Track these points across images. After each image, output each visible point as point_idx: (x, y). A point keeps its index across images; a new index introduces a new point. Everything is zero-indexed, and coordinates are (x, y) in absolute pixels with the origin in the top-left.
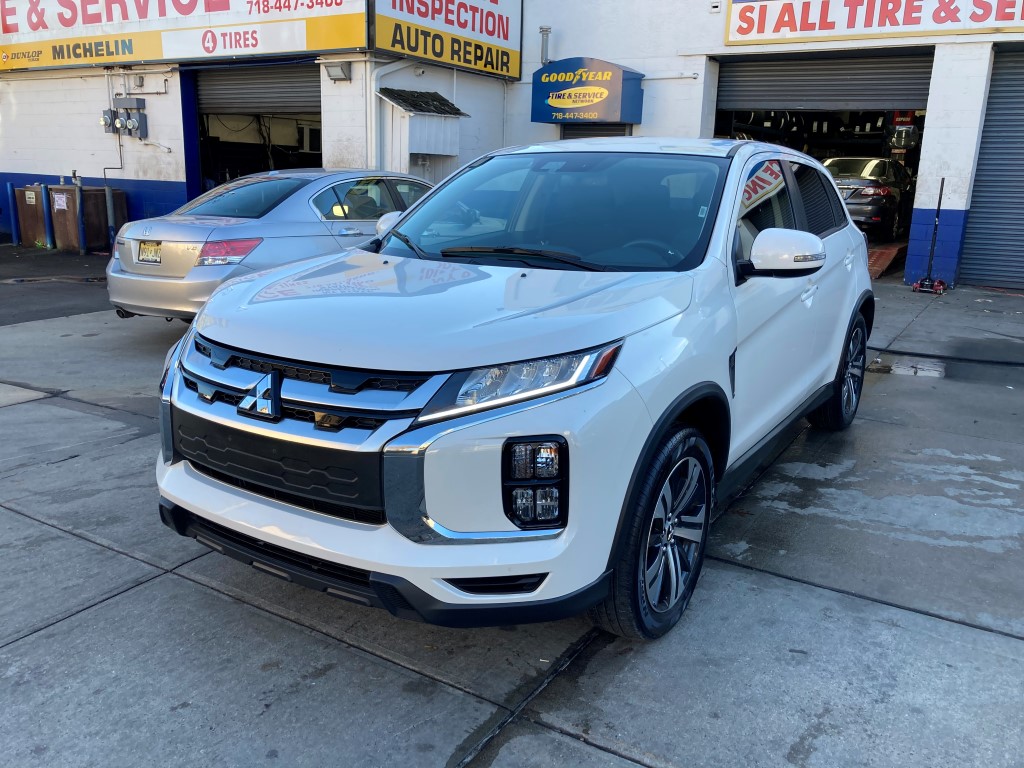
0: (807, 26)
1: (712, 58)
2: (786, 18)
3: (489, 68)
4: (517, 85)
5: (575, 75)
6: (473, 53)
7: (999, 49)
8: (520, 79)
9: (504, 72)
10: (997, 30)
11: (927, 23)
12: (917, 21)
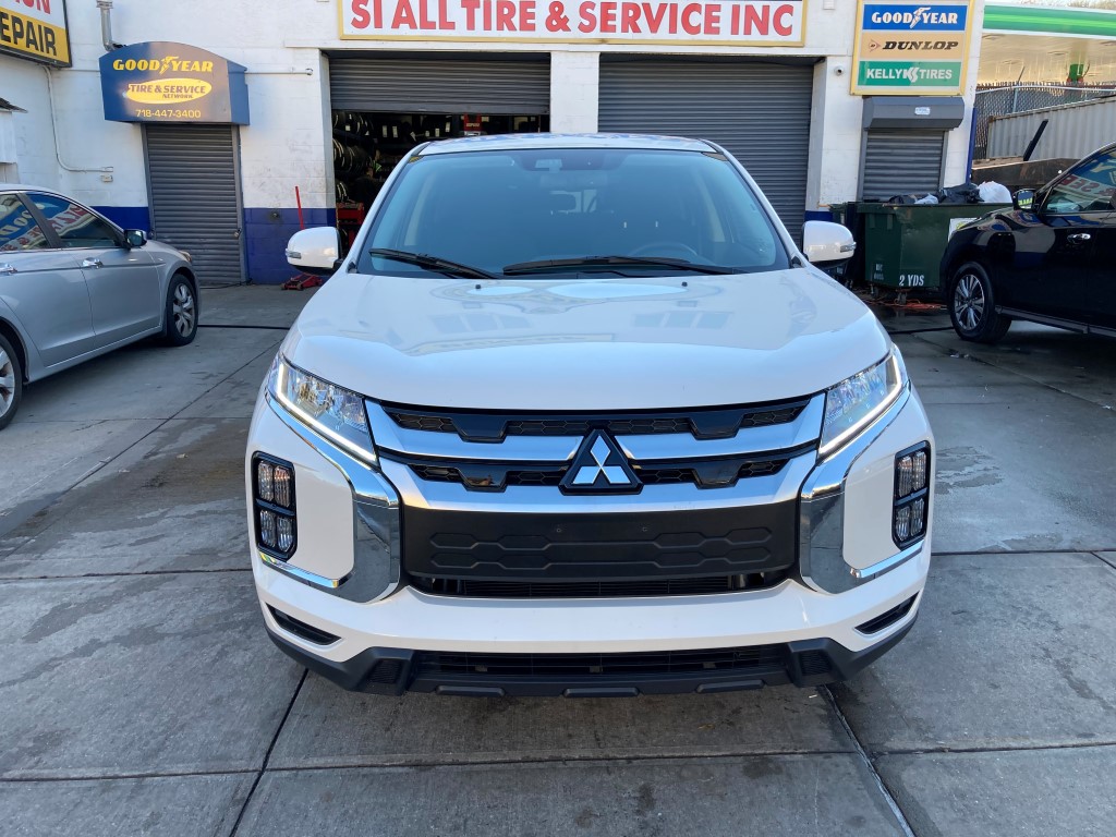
0: (426, 24)
1: (324, 53)
2: (404, 15)
3: (32, 49)
4: (65, 73)
5: (161, 64)
6: (11, 27)
7: (607, 60)
8: (70, 65)
9: (51, 55)
10: (603, 41)
11: (541, 31)
12: (532, 28)
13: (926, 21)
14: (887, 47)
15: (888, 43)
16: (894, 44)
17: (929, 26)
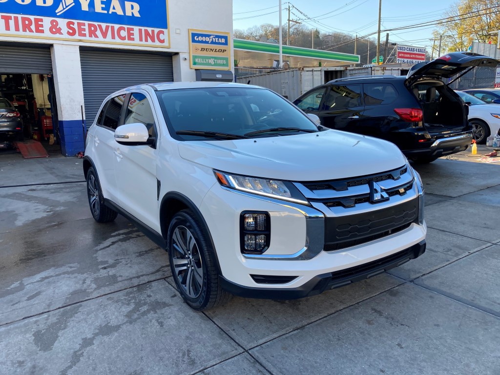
7: (83, 50)
10: (80, 41)
11: (47, 33)
12: (42, 31)
13: (214, 41)
14: (202, 50)
15: (202, 49)
16: (204, 49)
17: (215, 43)
